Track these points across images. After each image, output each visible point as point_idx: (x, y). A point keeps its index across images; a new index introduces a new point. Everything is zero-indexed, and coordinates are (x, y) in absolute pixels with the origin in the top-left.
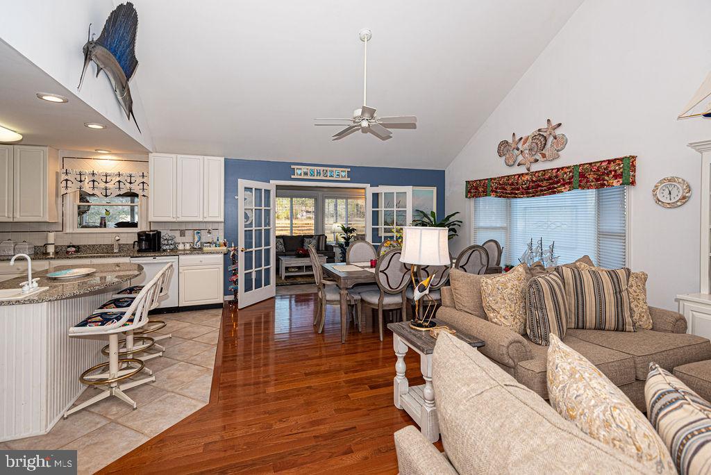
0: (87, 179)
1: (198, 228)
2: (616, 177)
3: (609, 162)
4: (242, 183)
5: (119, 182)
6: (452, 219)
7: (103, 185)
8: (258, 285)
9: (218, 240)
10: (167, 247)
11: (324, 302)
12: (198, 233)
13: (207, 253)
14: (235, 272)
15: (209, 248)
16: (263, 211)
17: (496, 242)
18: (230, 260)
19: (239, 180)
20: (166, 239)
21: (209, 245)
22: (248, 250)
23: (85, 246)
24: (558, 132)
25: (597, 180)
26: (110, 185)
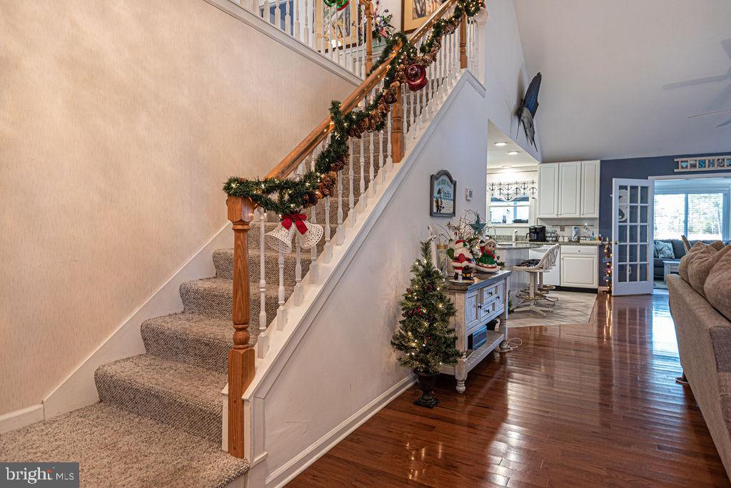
0: (496, 188)
1: (576, 224)
4: (616, 182)
5: (517, 188)
7: (506, 192)
8: (633, 278)
9: (593, 235)
10: (551, 239)
12: (576, 228)
14: (609, 265)
15: (585, 241)
18: (604, 253)
19: (614, 179)
20: (550, 233)
21: (584, 238)
22: (622, 244)
26: (510, 192)
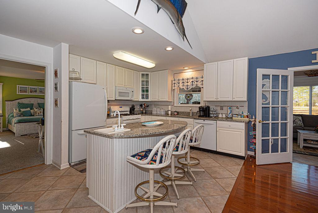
0: (181, 82)
1: (231, 104)
4: (260, 72)
5: (192, 82)
7: (186, 84)
8: (275, 150)
9: (243, 113)
10: (212, 115)
12: (230, 108)
13: (236, 121)
14: (254, 137)
15: (236, 118)
16: (280, 92)
18: (250, 128)
19: (258, 69)
20: (212, 111)
21: (236, 116)
22: (264, 122)
23: (180, 112)
26: (189, 84)
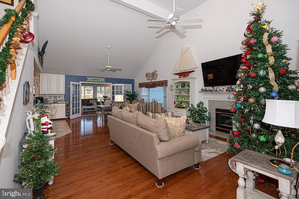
1: (55, 96)
2: (164, 84)
3: (164, 81)
4: (71, 83)
6: (136, 93)
8: (76, 113)
11: (98, 114)
13: (59, 103)
14: (70, 109)
16: (78, 91)
17: (143, 99)
20: (45, 100)
21: (59, 101)
24: (156, 73)
25: (162, 85)
